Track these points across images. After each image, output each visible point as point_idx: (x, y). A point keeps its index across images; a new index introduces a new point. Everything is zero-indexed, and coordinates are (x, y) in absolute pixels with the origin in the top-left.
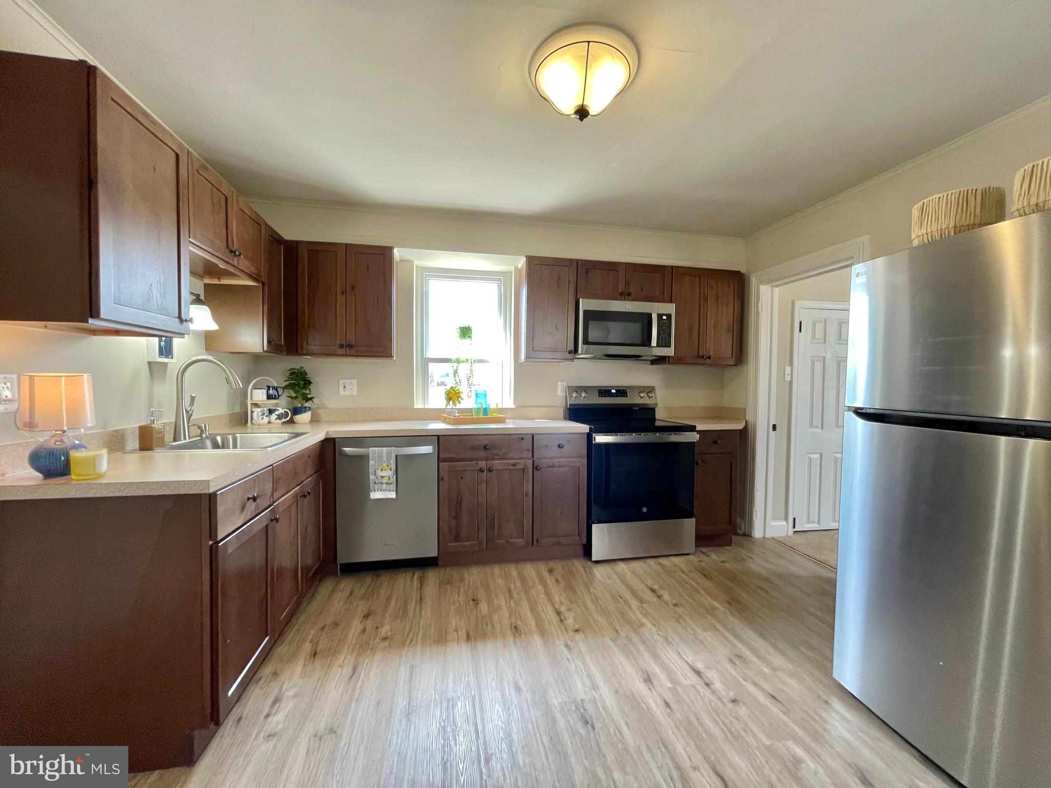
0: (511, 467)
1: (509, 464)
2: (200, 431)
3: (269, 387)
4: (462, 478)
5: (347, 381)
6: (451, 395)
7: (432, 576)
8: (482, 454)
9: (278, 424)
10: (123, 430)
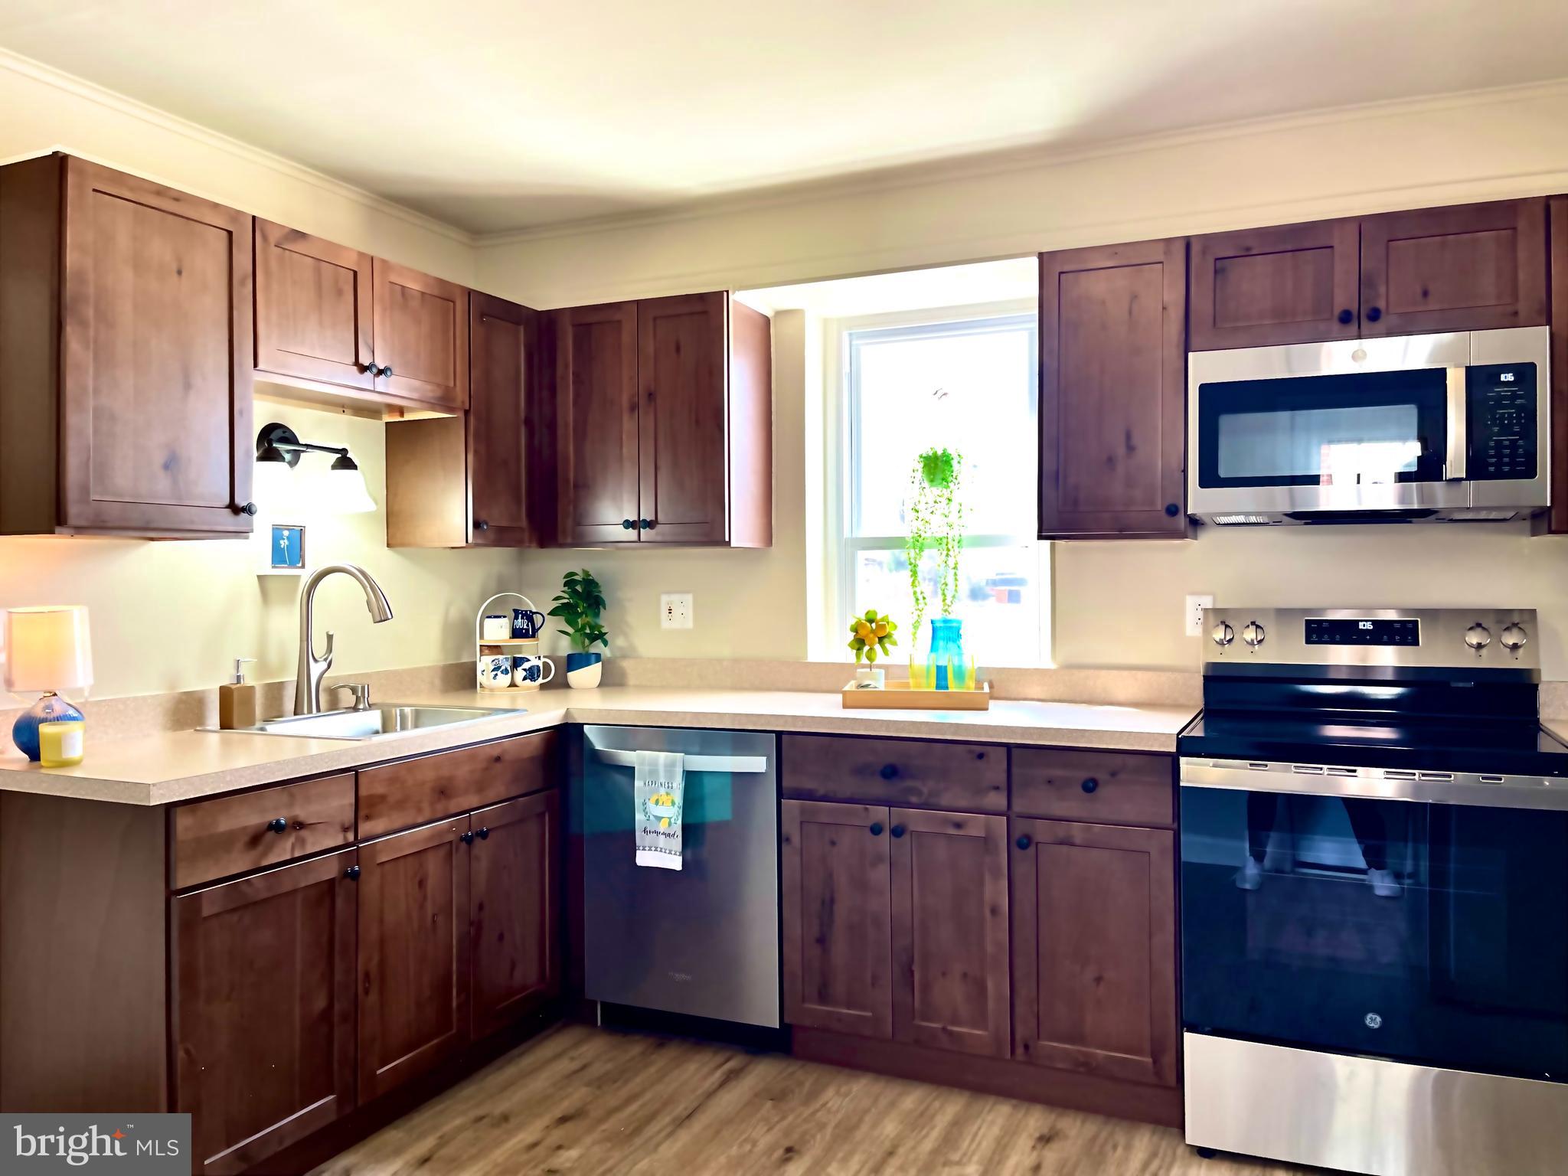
0: (952, 831)
1: (946, 821)
2: (355, 697)
3: (516, 612)
4: (833, 843)
5: (675, 598)
6: (862, 633)
7: (763, 1072)
8: (878, 787)
9: (529, 688)
10: (203, 692)
